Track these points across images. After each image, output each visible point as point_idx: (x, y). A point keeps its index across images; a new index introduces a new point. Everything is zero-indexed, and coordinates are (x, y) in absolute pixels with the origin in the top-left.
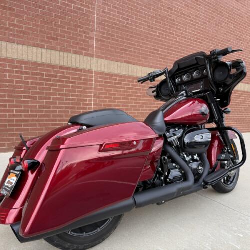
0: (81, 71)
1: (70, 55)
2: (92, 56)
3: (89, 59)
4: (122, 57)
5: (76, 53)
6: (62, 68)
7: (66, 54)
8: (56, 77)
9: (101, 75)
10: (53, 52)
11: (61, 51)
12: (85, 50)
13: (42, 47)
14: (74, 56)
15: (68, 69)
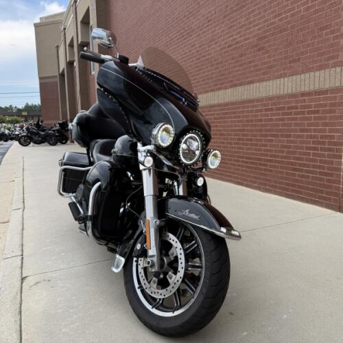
0: (326, 92)
1: (312, 74)
3: (338, 69)
5: (320, 68)
6: (303, 94)
7: (307, 75)
8: (296, 108)
10: (294, 77)
11: (303, 72)
12: (333, 58)
13: (284, 76)
14: (317, 73)
15: (309, 94)
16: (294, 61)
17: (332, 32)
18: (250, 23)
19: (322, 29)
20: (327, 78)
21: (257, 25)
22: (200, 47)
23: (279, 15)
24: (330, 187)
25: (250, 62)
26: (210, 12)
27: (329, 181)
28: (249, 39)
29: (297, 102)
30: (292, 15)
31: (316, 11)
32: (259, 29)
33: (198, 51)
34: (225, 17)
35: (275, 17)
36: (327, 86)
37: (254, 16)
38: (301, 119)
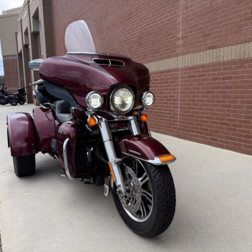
2: (178, 55)
3: (176, 58)
4: (205, 45)
5: (169, 57)
6: (161, 72)
7: (162, 61)
8: (158, 80)
9: (185, 70)
10: (156, 62)
11: (160, 59)
12: (174, 52)
14: (167, 60)
15: (163, 72)
16: (157, 52)
17: (173, 37)
18: (135, 28)
19: (169, 35)
20: (171, 63)
21: (139, 29)
22: (108, 40)
23: (149, 25)
24: (174, 125)
25: (135, 52)
26: (113, 19)
27: (173, 121)
28: (134, 37)
29: (158, 76)
30: (155, 25)
31: (166, 25)
32: (139, 32)
33: (107, 43)
34: (121, 23)
35: (147, 25)
36: (171, 68)
37: (137, 24)
38: (160, 86)
